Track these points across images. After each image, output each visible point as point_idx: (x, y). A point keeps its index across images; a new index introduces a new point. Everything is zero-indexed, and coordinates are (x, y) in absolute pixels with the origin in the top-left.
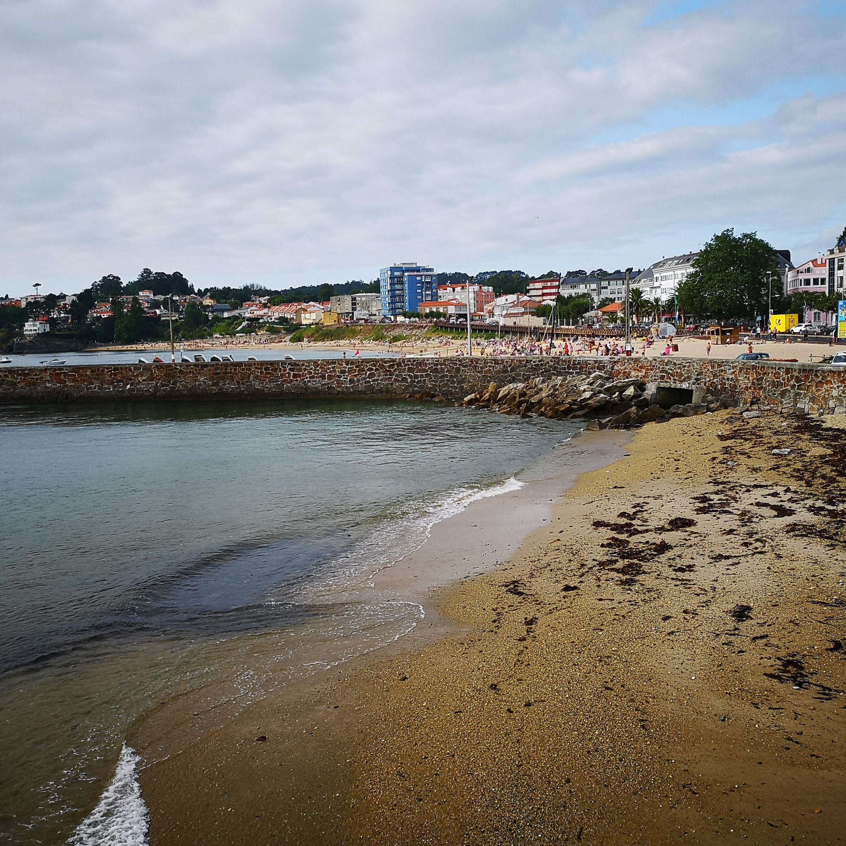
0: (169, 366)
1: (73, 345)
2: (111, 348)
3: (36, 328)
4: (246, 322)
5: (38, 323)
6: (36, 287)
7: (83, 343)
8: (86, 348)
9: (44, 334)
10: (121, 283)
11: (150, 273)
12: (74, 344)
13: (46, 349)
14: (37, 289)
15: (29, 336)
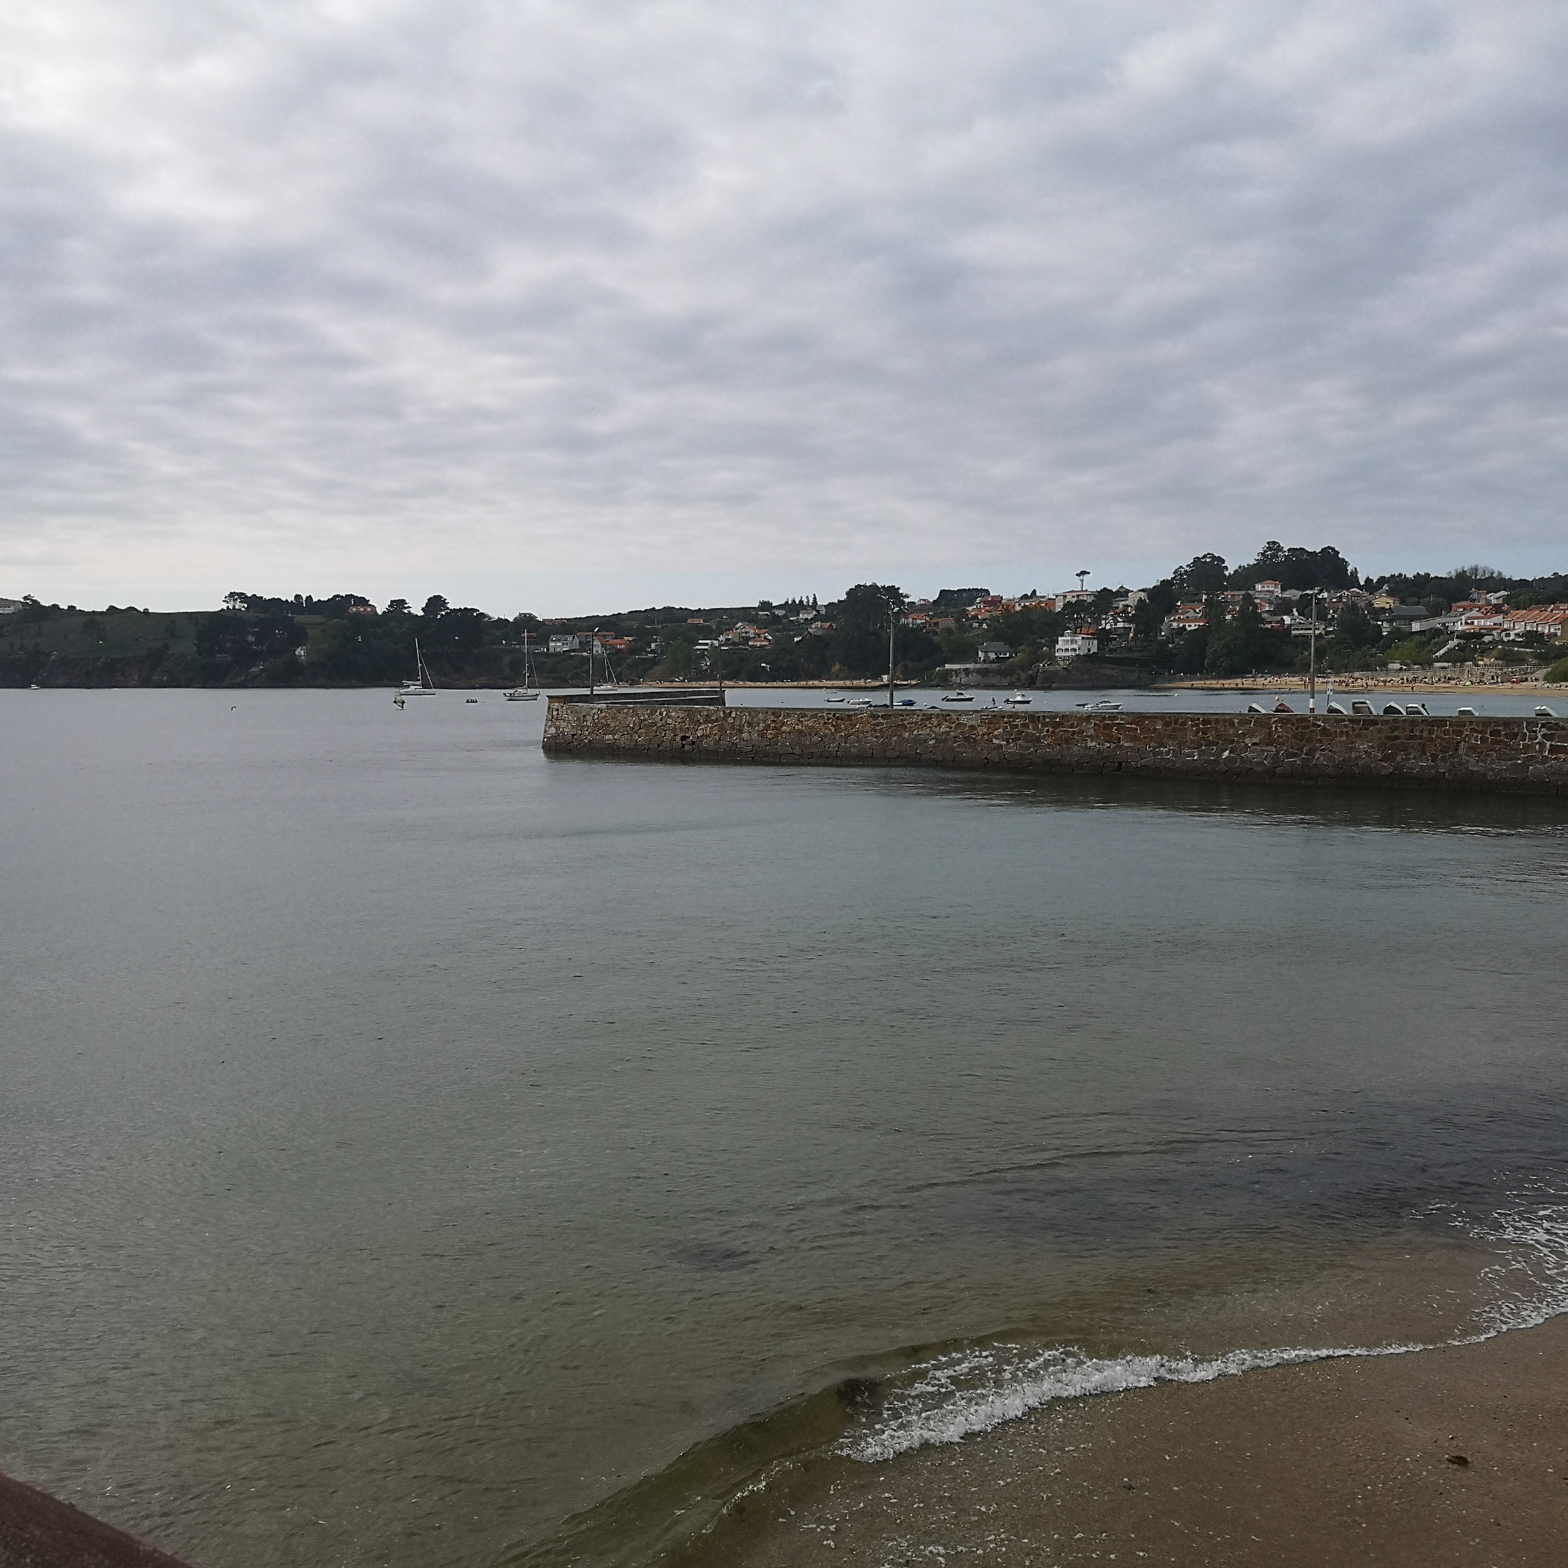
0: (1302, 719)
1: (1133, 677)
2: (1197, 683)
3: (1075, 646)
4: (1456, 641)
5: (1079, 638)
6: (1081, 577)
7: (1151, 674)
8: (1154, 682)
9: (1088, 657)
10: (1226, 568)
11: (1280, 549)
12: (1136, 674)
13: (1089, 683)
14: (1082, 581)
15: (1064, 659)
